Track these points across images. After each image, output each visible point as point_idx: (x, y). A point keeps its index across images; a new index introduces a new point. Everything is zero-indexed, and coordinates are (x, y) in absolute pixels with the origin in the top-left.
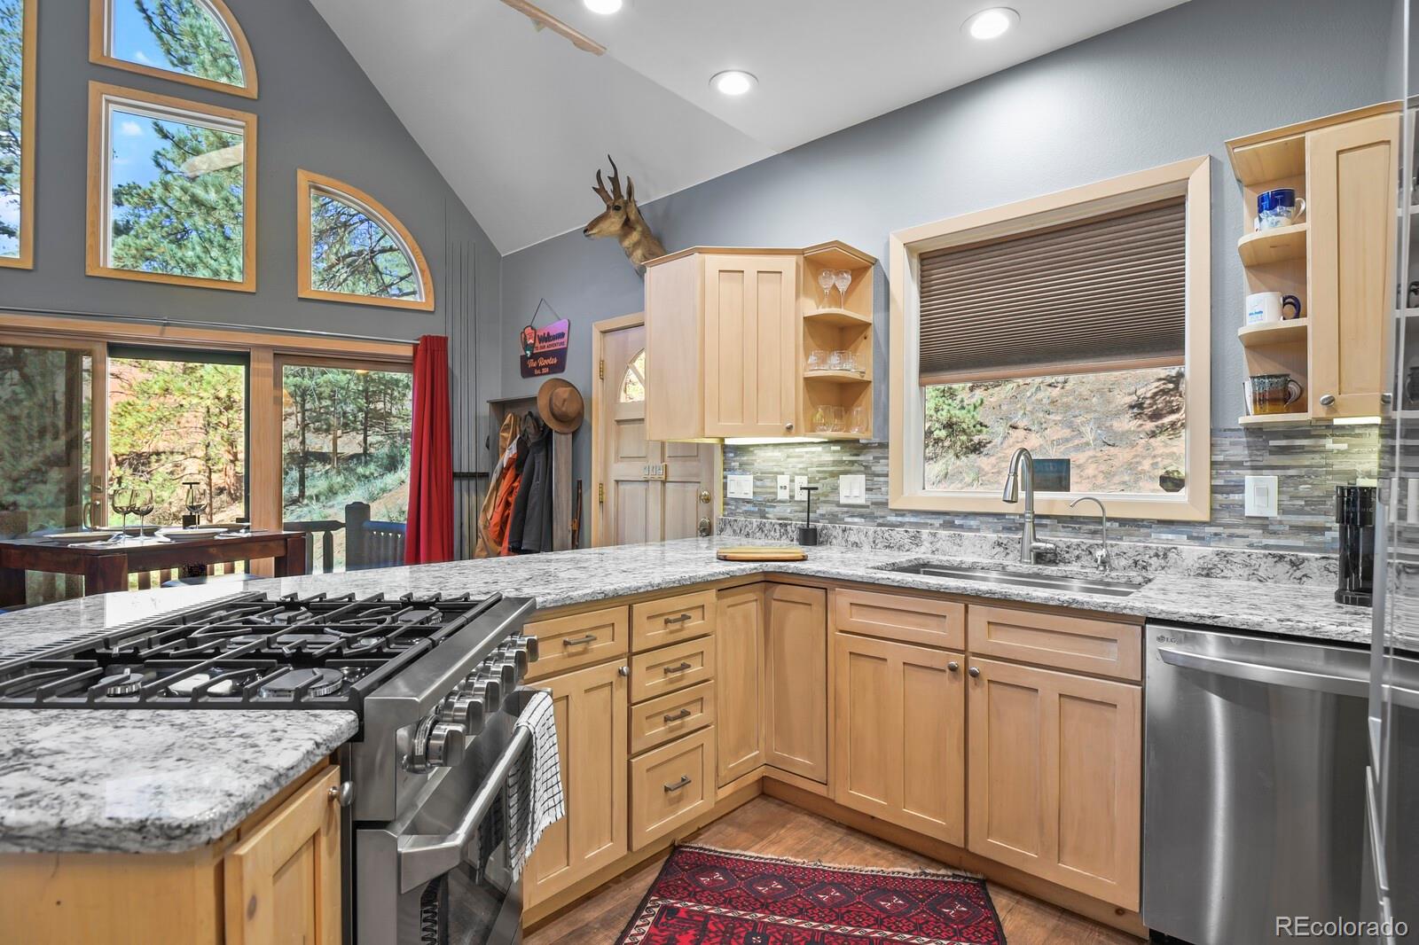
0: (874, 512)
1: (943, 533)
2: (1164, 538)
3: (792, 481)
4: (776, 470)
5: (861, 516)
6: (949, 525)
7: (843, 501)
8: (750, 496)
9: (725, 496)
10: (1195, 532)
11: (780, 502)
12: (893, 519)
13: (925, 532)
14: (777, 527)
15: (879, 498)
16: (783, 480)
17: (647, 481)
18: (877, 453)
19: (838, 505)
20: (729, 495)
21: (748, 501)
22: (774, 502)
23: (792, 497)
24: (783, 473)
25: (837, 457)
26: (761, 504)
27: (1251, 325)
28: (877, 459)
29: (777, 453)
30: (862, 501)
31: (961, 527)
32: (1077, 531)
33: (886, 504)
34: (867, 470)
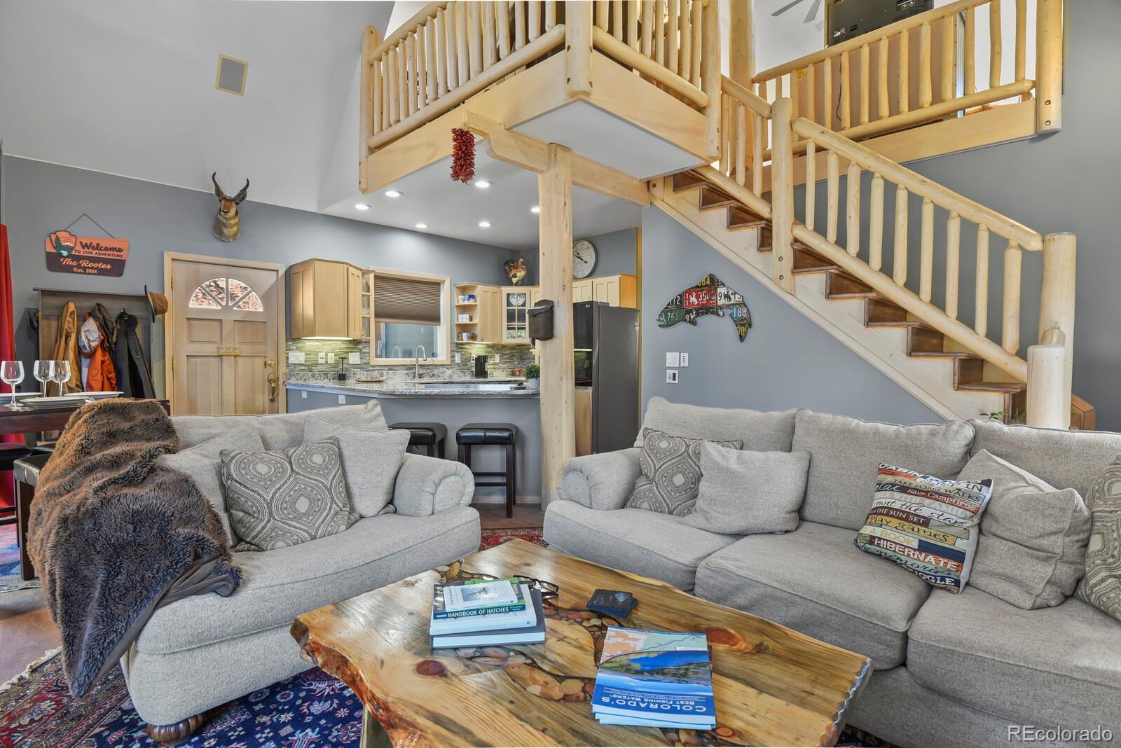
0: (364, 366)
1: (391, 372)
2: (441, 369)
3: (327, 355)
4: (317, 350)
5: (358, 368)
6: (391, 369)
7: (350, 363)
8: (303, 362)
9: (287, 362)
10: (448, 367)
11: (320, 364)
12: (371, 368)
13: (384, 372)
14: (322, 375)
15: (365, 361)
16: (322, 355)
17: (221, 356)
18: (365, 345)
19: (348, 364)
20: (290, 362)
21: (302, 365)
22: (317, 364)
23: (327, 362)
24: (321, 352)
25: (347, 346)
26: (309, 366)
27: (460, 322)
28: (364, 347)
29: (318, 343)
30: (359, 363)
31: (393, 370)
32: (424, 369)
33: (369, 363)
34: (360, 351)
